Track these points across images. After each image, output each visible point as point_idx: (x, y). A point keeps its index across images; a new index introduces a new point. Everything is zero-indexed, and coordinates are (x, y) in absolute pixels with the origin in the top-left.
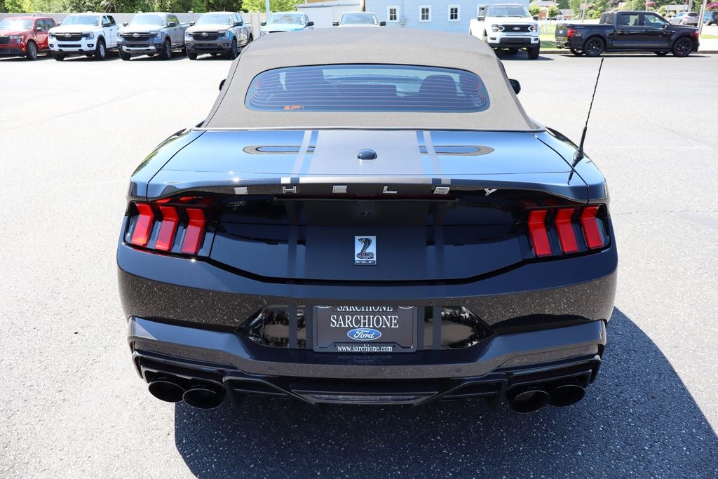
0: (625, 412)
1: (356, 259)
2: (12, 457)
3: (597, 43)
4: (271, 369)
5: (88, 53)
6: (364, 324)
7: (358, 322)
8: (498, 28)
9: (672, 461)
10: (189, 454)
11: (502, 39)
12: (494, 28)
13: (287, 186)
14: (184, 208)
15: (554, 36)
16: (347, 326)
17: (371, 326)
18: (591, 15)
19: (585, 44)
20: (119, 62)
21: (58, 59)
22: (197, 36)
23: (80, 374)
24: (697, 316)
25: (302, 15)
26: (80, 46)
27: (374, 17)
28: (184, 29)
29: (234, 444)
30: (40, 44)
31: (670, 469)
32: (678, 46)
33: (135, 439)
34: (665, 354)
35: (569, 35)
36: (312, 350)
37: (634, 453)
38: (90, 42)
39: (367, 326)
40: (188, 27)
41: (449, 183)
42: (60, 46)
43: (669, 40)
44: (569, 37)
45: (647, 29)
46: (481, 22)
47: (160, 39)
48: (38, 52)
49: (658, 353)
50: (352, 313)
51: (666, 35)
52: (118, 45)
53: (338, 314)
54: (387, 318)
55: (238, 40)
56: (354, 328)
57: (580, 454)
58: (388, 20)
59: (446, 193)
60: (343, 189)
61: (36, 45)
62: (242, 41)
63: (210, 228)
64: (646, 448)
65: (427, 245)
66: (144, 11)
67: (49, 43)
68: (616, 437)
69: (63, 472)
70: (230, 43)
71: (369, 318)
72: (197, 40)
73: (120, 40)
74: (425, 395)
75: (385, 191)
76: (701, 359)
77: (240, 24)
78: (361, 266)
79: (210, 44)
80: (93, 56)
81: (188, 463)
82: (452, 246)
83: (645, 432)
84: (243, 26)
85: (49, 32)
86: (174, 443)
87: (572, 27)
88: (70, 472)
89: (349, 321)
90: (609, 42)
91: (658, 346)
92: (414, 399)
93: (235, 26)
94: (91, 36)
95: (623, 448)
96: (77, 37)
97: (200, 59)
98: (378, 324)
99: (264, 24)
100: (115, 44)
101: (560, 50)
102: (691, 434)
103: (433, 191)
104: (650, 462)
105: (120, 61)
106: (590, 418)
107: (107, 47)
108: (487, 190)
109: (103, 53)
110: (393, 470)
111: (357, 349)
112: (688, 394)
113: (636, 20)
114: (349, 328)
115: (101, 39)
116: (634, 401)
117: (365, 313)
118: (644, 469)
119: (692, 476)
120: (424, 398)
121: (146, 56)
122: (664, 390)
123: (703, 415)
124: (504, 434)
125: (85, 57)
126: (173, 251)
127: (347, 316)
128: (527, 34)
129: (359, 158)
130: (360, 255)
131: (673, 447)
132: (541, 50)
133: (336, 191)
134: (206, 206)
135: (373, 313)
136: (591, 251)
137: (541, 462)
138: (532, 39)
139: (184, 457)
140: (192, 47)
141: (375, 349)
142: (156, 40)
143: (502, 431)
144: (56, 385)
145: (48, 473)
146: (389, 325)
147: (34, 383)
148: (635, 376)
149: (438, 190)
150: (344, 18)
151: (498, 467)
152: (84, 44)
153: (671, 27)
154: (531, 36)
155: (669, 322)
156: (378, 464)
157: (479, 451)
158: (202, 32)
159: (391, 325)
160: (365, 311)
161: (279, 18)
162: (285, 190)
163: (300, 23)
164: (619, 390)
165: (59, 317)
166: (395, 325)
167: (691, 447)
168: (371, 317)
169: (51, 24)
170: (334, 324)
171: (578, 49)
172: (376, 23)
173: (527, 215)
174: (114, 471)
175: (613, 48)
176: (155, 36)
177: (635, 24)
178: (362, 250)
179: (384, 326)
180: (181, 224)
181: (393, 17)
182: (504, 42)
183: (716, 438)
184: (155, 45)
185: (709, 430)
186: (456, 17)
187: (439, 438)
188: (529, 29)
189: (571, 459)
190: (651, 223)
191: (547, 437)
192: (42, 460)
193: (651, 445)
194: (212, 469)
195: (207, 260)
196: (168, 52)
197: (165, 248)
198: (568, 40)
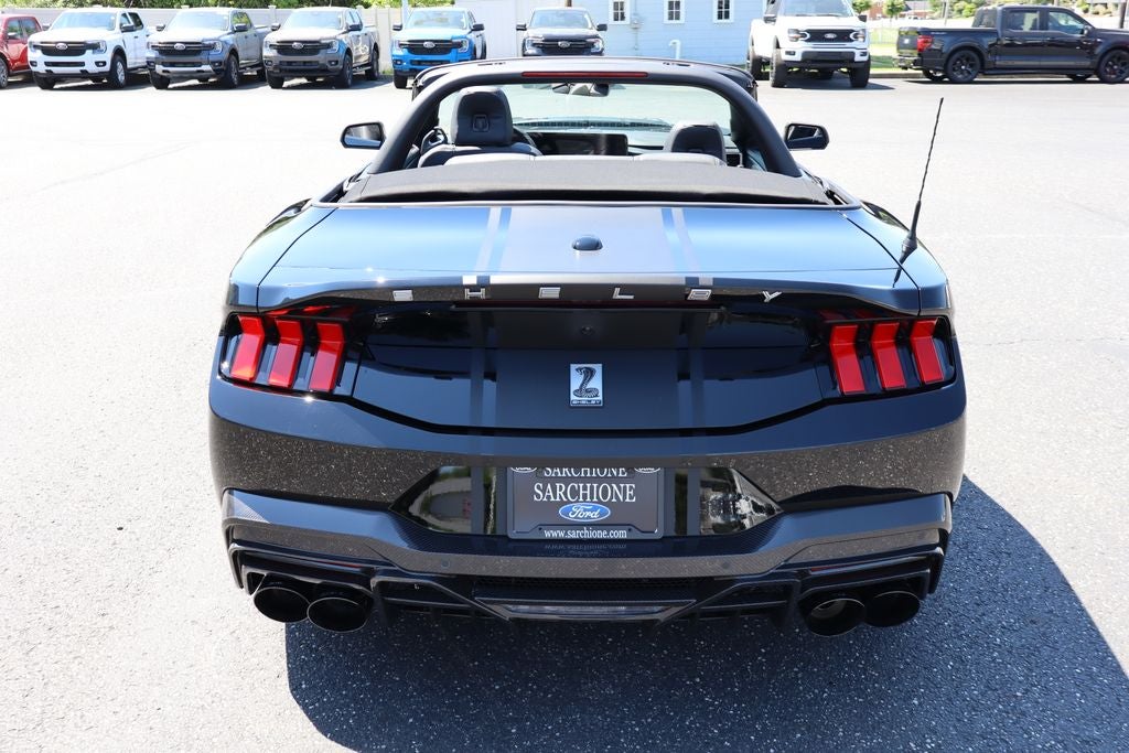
0: (987, 643)
1: (573, 397)
2: (39, 710)
3: (968, 59)
4: (445, 564)
5: (96, 77)
6: (585, 496)
7: (575, 493)
8: (800, 35)
9: (1057, 713)
10: (313, 704)
11: (805, 54)
12: (792, 35)
13: (473, 288)
14: (314, 323)
15: (895, 48)
16: (558, 499)
17: (595, 500)
18: (960, 11)
19: (948, 60)
20: (150, 93)
21: (44, 88)
22: (284, 48)
23: (132, 589)
24: (1110, 502)
25: (463, 12)
26: (82, 64)
27: (586, 16)
28: (261, 36)
29: (381, 690)
30: (14, 61)
31: (1054, 724)
32: (1107, 65)
33: (227, 683)
34: (1055, 559)
35: (920, 47)
36: (506, 536)
37: (999, 702)
38: (100, 57)
39: (588, 499)
40: (268, 33)
41: (711, 283)
42: (47, 64)
43: (1091, 55)
44: (920, 50)
45: (1053, 36)
46: (770, 25)
47: (220, 54)
48: (10, 75)
49: (1044, 557)
50: (567, 480)
51: (1086, 47)
52: (148, 62)
53: (546, 481)
54: (619, 488)
55: (354, 54)
56: (569, 502)
57: (916, 702)
58: (610, 21)
59: (706, 299)
60: (554, 293)
61: (6, 62)
62: (360, 56)
63: (350, 354)
64: (1019, 694)
65: (679, 380)
66: (191, 6)
67: (29, 59)
68: (972, 678)
69: (120, 732)
70: (341, 59)
71: (592, 488)
72: (286, 54)
73: (152, 54)
74: (677, 605)
75: (617, 295)
76: (1112, 565)
77: (357, 28)
78: (579, 408)
79: (305, 62)
80: (105, 81)
81: (311, 717)
82: (717, 381)
83: (1018, 672)
84: (363, 31)
85: (29, 40)
86: (288, 689)
87: (926, 32)
88: (130, 731)
89: (562, 491)
90: (989, 58)
91: (1045, 547)
92: (660, 612)
93: (349, 31)
94: (102, 48)
95: (983, 694)
96: (77, 49)
97: (289, 88)
98: (605, 496)
99: (398, 28)
100: (142, 62)
101: (904, 72)
102: (1090, 675)
103: (687, 295)
104: (1023, 714)
105: (151, 90)
106: (933, 651)
107: (129, 66)
108: (766, 294)
109: (121, 77)
110: (628, 726)
111: (573, 535)
112: (1088, 616)
113: (1035, 20)
114: (562, 503)
115: (119, 53)
116: (1003, 627)
117: (585, 480)
118: (1014, 723)
119: (1087, 733)
120: (674, 610)
121: (196, 82)
122: (1051, 611)
123: (1108, 648)
124: (800, 675)
125: (90, 82)
126: (295, 388)
127: (558, 485)
128: (848, 44)
129: (575, 248)
130: (578, 392)
131: (1061, 693)
132: (873, 71)
133: (544, 296)
134: (347, 320)
135: (599, 480)
136: (925, 388)
137: (856, 715)
138: (857, 53)
139: (305, 708)
140: (276, 67)
141: (601, 534)
142: (214, 55)
143: (796, 669)
144: (97, 606)
145: (97, 733)
146: (621, 498)
147: (61, 603)
148: (1007, 591)
149: (694, 294)
150: (535, 18)
151: (790, 721)
152: (89, 61)
153: (1094, 32)
154: (855, 48)
155: (1065, 511)
156: (606, 717)
157: (760, 698)
158: (292, 42)
159: (625, 497)
160: (586, 477)
161: (424, 17)
162: (468, 294)
163: (461, 26)
164: (981, 610)
165: (90, 504)
166: (631, 498)
167: (1088, 693)
168: (595, 485)
169: (32, 27)
170: (538, 496)
171: (936, 71)
172: (590, 26)
173: (827, 333)
174: (198, 729)
175: (996, 69)
176: (211, 47)
177: (1034, 27)
178: (582, 385)
179: (614, 500)
180: (306, 347)
181: (620, 16)
182: (808, 59)
183: (1126, 680)
184: (213, 63)
185: (1117, 670)
186: (727, 16)
187: (698, 680)
188: (851, 36)
189: (902, 709)
190: (1045, 357)
191: (866, 679)
192: (86, 714)
193: (1027, 691)
194: (349, 725)
195: (349, 400)
196: (233, 75)
197: (284, 383)
198: (919, 55)
